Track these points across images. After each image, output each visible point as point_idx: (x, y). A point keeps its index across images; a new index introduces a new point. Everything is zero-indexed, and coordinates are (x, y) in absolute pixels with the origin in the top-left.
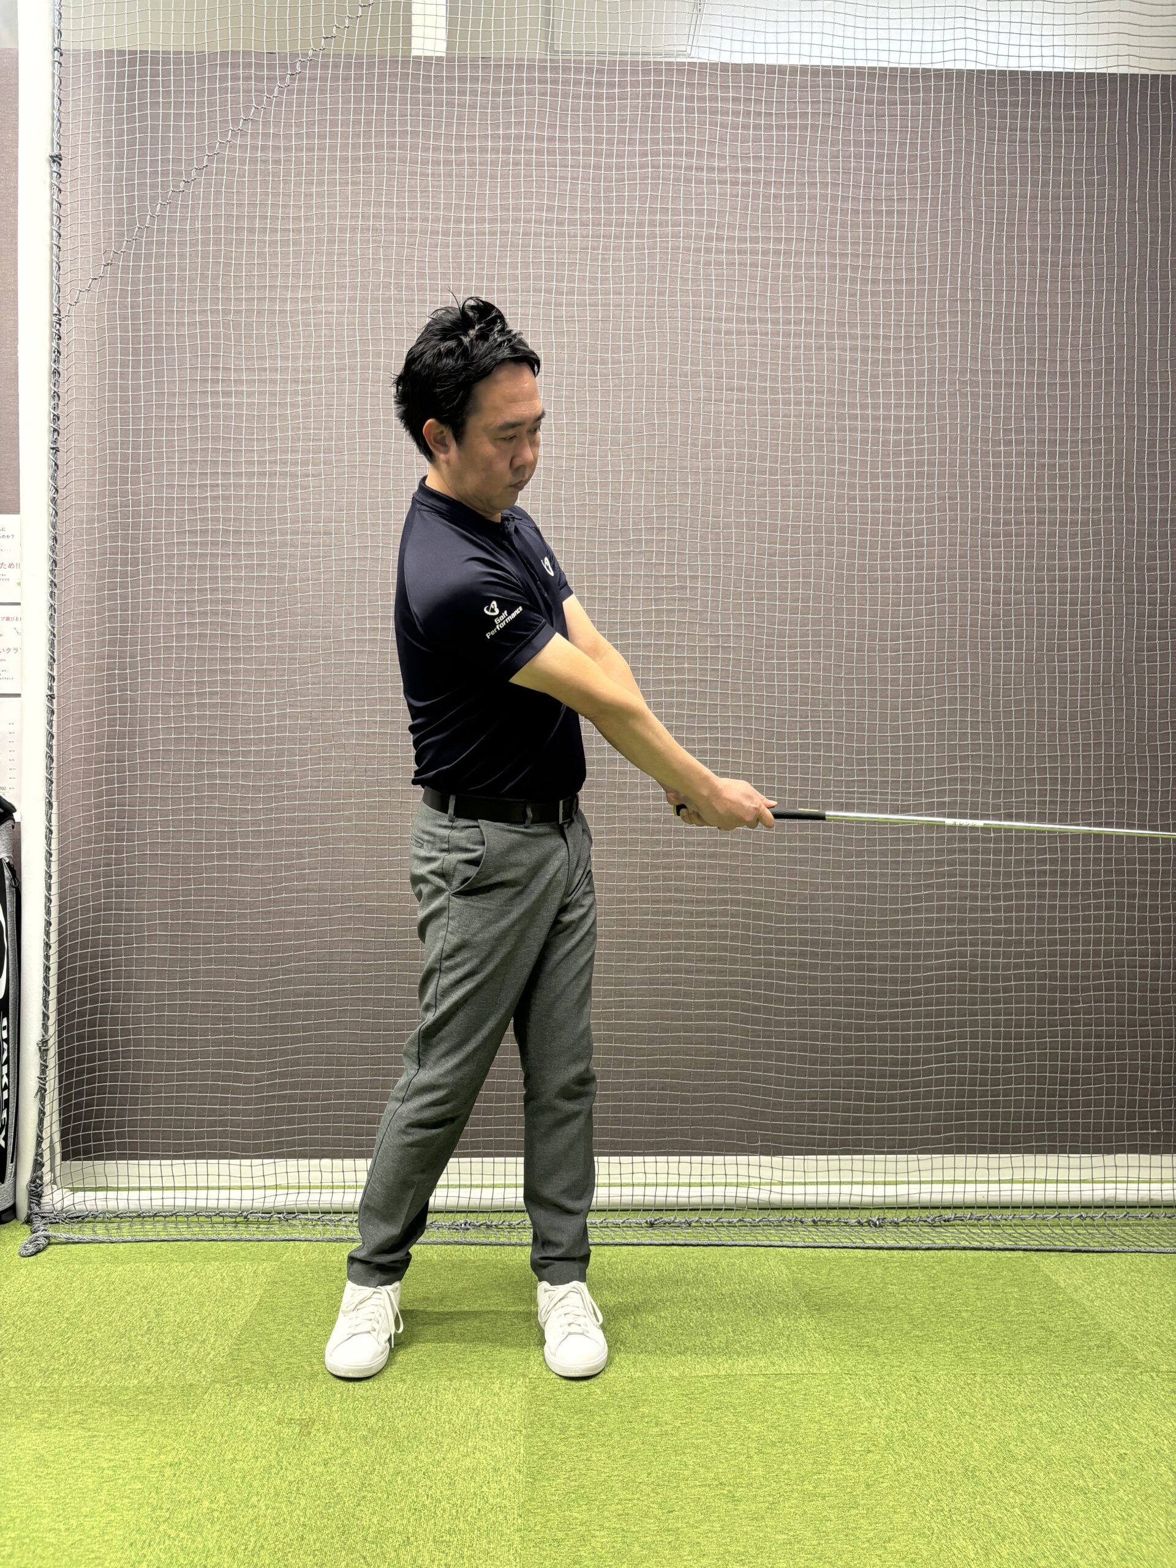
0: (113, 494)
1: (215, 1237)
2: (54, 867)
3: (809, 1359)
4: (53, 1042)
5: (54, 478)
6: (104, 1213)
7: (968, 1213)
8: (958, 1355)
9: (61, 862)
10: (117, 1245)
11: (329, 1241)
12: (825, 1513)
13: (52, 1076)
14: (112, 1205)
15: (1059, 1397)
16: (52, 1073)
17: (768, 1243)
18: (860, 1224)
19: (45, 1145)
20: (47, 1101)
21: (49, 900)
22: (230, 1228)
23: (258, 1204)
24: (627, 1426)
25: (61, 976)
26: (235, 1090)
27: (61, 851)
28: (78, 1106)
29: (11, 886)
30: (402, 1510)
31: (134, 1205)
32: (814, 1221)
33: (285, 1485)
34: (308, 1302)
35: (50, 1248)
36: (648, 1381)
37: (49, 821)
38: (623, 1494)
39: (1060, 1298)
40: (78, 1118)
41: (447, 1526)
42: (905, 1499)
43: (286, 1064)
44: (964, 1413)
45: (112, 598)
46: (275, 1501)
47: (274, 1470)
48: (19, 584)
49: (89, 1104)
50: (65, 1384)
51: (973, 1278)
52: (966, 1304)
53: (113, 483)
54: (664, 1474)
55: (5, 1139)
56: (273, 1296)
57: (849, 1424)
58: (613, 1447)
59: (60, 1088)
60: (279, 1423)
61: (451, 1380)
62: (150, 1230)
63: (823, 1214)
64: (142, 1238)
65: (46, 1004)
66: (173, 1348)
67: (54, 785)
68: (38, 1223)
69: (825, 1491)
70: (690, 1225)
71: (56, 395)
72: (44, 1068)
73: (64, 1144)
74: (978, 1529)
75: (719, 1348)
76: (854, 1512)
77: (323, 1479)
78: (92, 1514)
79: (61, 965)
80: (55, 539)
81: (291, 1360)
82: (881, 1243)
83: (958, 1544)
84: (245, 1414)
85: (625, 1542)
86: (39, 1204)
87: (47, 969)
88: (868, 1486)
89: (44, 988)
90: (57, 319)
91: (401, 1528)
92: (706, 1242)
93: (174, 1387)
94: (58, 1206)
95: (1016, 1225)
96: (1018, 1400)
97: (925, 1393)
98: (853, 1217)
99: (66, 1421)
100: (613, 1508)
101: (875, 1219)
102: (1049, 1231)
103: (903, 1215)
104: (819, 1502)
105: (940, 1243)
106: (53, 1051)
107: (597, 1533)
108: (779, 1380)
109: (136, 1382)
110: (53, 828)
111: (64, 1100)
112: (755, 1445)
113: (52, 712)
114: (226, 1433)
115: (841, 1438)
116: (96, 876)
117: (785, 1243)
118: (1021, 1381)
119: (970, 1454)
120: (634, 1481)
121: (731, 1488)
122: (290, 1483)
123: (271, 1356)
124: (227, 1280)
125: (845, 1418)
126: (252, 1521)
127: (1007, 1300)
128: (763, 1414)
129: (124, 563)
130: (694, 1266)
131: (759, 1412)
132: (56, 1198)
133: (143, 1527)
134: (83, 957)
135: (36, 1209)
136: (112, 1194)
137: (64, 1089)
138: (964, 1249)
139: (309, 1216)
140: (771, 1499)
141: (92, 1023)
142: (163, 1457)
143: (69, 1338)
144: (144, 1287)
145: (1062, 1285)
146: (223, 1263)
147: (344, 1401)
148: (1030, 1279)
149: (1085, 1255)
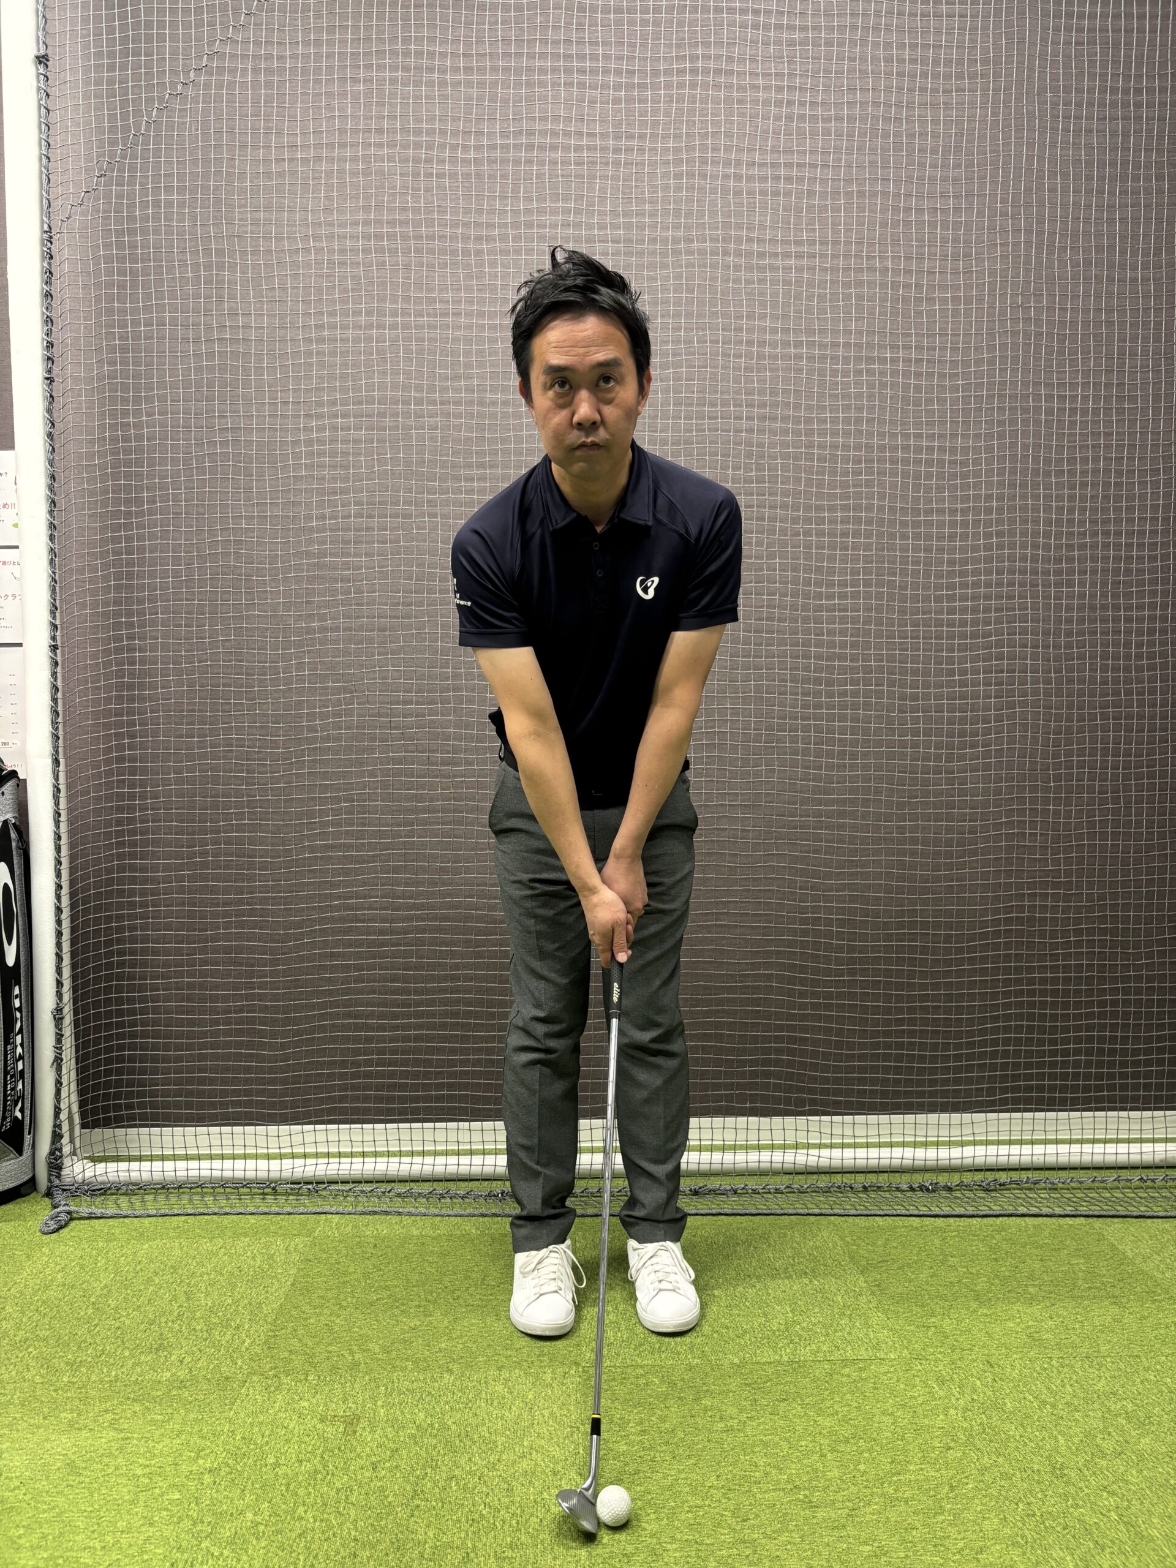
0: (113, 427)
1: (242, 1210)
2: (63, 828)
3: (875, 1342)
4: (67, 1010)
5: (49, 411)
6: (127, 1184)
7: (1024, 1175)
8: (1030, 1336)
9: (70, 822)
10: (142, 1220)
11: (362, 1213)
12: (909, 1520)
13: (69, 1045)
14: (135, 1176)
15: (1142, 1382)
16: (68, 1042)
17: (817, 1211)
18: (912, 1189)
19: (63, 1116)
20: (64, 1071)
21: (58, 862)
22: (258, 1201)
23: (286, 1174)
24: (691, 1421)
25: (73, 942)
26: (260, 1058)
27: (70, 810)
28: (97, 1075)
29: (18, 847)
30: (459, 1521)
31: (157, 1176)
32: (864, 1187)
33: (333, 1493)
34: (344, 1283)
35: (73, 1224)
36: (708, 1369)
37: (56, 778)
38: (693, 1501)
39: (1129, 1269)
40: (96, 1087)
41: (508, 1540)
42: (993, 1503)
43: (313, 1030)
44: (1044, 1403)
45: (116, 540)
46: (323, 1512)
47: (319, 1476)
48: (16, 525)
49: (108, 1073)
50: (94, 1378)
51: (1036, 1248)
52: (1031, 1277)
53: (113, 414)
54: (734, 1476)
55: (22, 1110)
56: (308, 1276)
57: (925, 1416)
58: (678, 1446)
59: (77, 1058)
60: (322, 1421)
61: (499, 1369)
62: (175, 1203)
63: (872, 1179)
64: (167, 1212)
65: (59, 970)
66: (205, 1335)
67: (61, 741)
68: (59, 1197)
69: (907, 1494)
70: (736, 1193)
71: (48, 321)
72: (59, 1037)
73: (83, 1115)
74: (1074, 1537)
75: (779, 1330)
76: (940, 1518)
77: (372, 1485)
78: (127, 1530)
79: (73, 930)
80: (53, 477)
81: (330, 1348)
82: (937, 1211)
83: (1054, 1555)
84: (286, 1411)
85: (699, 1557)
86: (59, 1176)
87: (59, 934)
88: (952, 1488)
89: (57, 954)
90: (48, 236)
91: (459, 1543)
92: (754, 1211)
93: (209, 1380)
94: (79, 1178)
95: (1074, 1188)
96: (1099, 1387)
97: (1001, 1379)
98: (903, 1181)
99: (96, 1421)
100: (683, 1516)
101: (927, 1184)
102: (1108, 1195)
103: (956, 1179)
104: (902, 1508)
105: (997, 1209)
106: (68, 1020)
107: (669, 1547)
108: (845, 1366)
109: (169, 1374)
110: (60, 787)
111: (81, 1070)
112: (827, 1441)
113: (56, 664)
114: (267, 1433)
115: (918, 1432)
116: (108, 836)
117: (836, 1211)
118: (1100, 1365)
119: (1056, 1450)
120: (703, 1485)
121: (807, 1492)
122: (338, 1490)
123: (310, 1344)
124: (259, 1258)
125: (919, 1410)
126: (300, 1535)
127: (1074, 1273)
128: (832, 1406)
129: (128, 501)
130: (743, 1238)
131: (828, 1404)
132: (77, 1169)
133: (184, 1544)
134: (97, 921)
135: (57, 1182)
136: (135, 1165)
137: (81, 1059)
138: (1023, 1215)
139: (340, 1187)
140: (850, 1504)
141: (108, 990)
142: (201, 1461)
143: (96, 1326)
144: (172, 1267)
145: (1130, 1254)
146: (253, 1239)
147: (389, 1394)
148: (1095, 1249)
149: (1149, 1221)
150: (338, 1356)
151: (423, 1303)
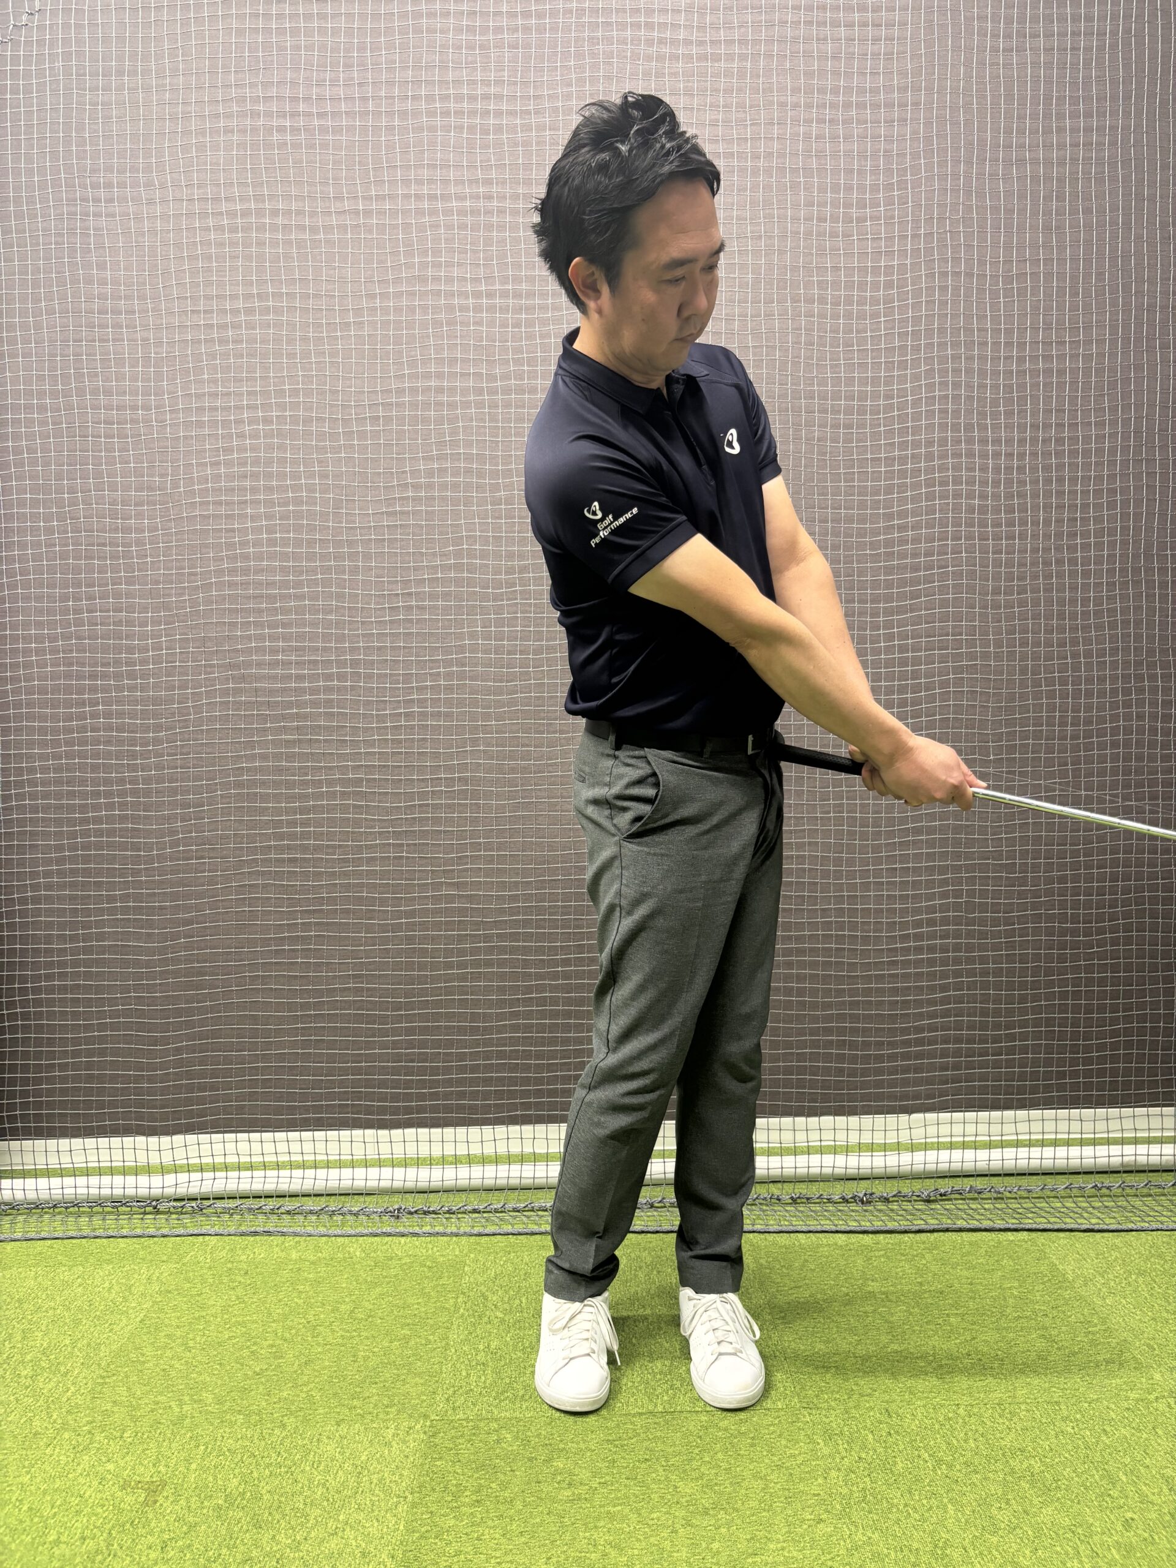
1: (115, 1233)
7: (968, 1183)
11: (243, 1234)
15: (1057, 1436)
18: (845, 1200)
22: (134, 1221)
23: (169, 1191)
24: (534, 1487)
31: (31, 1196)
32: (792, 1198)
34: (198, 1319)
39: (1067, 1294)
44: (940, 1462)
47: (100, 1557)
51: (968, 1269)
52: (956, 1305)
56: (161, 1310)
57: (801, 1480)
58: (512, 1519)
60: (123, 1488)
61: (338, 1423)
62: (46, 1224)
63: (800, 1188)
64: (33, 1235)
70: (651, 1206)
75: (661, 1373)
81: (160, 1398)
82: (866, 1225)
84: (88, 1475)
95: (1021, 1198)
96: (1007, 1442)
97: (897, 1433)
98: (835, 1191)
101: (861, 1195)
103: (892, 1188)
105: (933, 1223)
112: (683, 1513)
114: (58, 1503)
115: (788, 1501)
118: (1013, 1414)
119: (941, 1523)
123: (138, 1393)
124: (116, 1288)
125: (796, 1472)
127: (1004, 1299)
128: (698, 1468)
130: (649, 1260)
131: (695, 1465)
138: (960, 1230)
139: (227, 1203)
144: (19, 1300)
145: (1070, 1276)
146: (117, 1267)
147: (206, 1455)
148: (1033, 1270)
149: (1098, 1235)
150: (165, 1408)
151: (278, 1342)
